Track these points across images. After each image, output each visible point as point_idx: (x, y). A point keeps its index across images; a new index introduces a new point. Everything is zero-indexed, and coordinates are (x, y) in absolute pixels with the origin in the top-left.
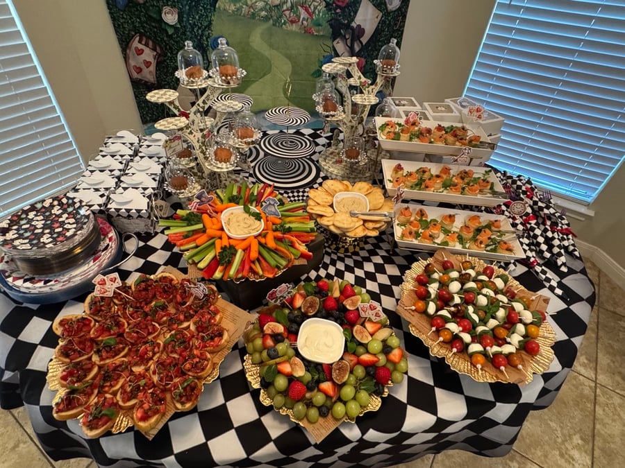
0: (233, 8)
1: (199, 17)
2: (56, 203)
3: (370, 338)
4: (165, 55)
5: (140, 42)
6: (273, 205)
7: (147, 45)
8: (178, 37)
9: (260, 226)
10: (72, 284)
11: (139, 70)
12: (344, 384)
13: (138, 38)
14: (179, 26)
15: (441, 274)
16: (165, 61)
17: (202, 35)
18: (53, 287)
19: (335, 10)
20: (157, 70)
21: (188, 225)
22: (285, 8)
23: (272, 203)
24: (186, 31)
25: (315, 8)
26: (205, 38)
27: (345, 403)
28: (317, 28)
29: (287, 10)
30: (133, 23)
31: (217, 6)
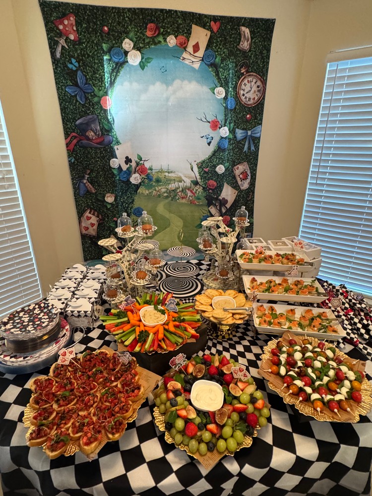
0: (147, 192)
1: (127, 198)
2: (37, 306)
3: (241, 392)
4: (104, 219)
5: (90, 213)
6: (173, 303)
7: (94, 214)
9: (165, 318)
10: (40, 360)
11: (87, 229)
12: (224, 426)
13: (89, 211)
14: (114, 203)
15: (288, 348)
16: (103, 223)
17: (128, 207)
18: (29, 361)
19: (208, 191)
20: (98, 228)
21: (118, 319)
22: (178, 191)
23: (173, 302)
24: (118, 205)
25: (197, 190)
26: (129, 209)
27: (226, 440)
28: (198, 201)
29: (180, 192)
30: (87, 203)
31: (138, 192)
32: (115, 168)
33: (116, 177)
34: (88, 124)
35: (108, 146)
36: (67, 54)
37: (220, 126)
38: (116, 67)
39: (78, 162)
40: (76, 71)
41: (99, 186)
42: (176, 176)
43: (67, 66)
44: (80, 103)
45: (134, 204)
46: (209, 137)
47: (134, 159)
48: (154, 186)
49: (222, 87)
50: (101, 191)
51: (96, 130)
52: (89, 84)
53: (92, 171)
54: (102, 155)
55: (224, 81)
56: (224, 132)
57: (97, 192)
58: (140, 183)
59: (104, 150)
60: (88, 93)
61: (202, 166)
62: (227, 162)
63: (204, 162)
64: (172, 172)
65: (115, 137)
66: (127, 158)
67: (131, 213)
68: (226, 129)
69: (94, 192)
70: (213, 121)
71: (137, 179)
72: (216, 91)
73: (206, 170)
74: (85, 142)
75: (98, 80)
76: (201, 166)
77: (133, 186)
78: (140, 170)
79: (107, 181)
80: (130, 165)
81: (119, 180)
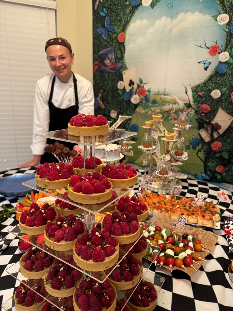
0: (144, 111)
14: (117, 118)
19: (201, 114)
26: (127, 125)
29: (173, 113)
31: (136, 110)
32: (120, 90)
33: (120, 97)
34: (106, 54)
35: (118, 71)
36: (102, 5)
37: (220, 51)
38: (132, 9)
39: (96, 84)
40: (105, 17)
41: (107, 103)
42: (171, 98)
43: (100, 14)
44: (104, 39)
45: (131, 121)
46: (207, 62)
47: (136, 82)
48: (150, 107)
49: (226, 13)
50: (108, 107)
51: (112, 58)
52: (112, 25)
53: (104, 91)
54: (113, 78)
55: (229, 7)
56: (224, 56)
57: (105, 108)
58: (139, 103)
59: (115, 75)
60: (110, 31)
61: (197, 89)
62: (225, 87)
63: (199, 86)
64: (167, 95)
65: (124, 63)
66: (131, 81)
67: (128, 128)
68: (227, 53)
69: (103, 107)
70: (212, 47)
71: (136, 100)
72: (218, 19)
73: (201, 94)
74: (103, 67)
75: (119, 21)
76: (195, 90)
77: (133, 106)
78: (140, 92)
79: (114, 100)
80: (132, 87)
81: (123, 99)
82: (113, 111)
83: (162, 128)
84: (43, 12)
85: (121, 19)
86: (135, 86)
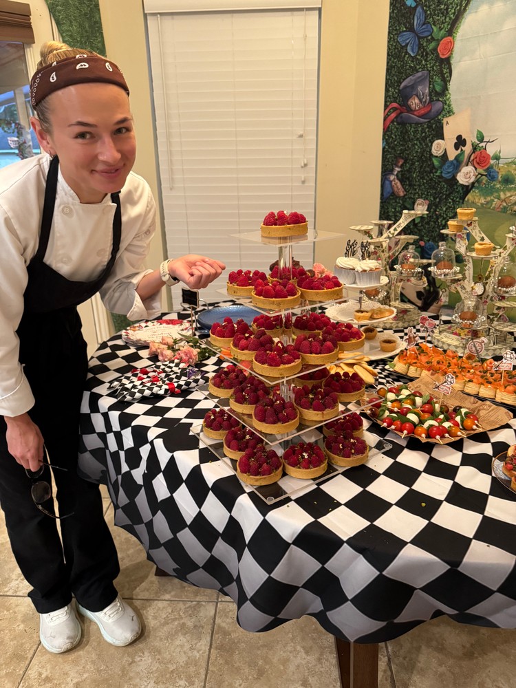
0: (483, 201)
1: (446, 209)
8: (422, 225)
14: (425, 216)
24: (430, 221)
31: (466, 199)
32: (437, 157)
33: (436, 172)
34: (413, 87)
35: (433, 119)
39: (389, 147)
40: (415, 8)
41: (410, 185)
43: (405, 4)
44: (410, 55)
47: (471, 139)
48: (498, 190)
50: (411, 193)
51: (423, 94)
52: (429, 23)
53: (405, 162)
54: (423, 134)
57: (406, 195)
58: (473, 183)
59: (428, 127)
60: (423, 38)
65: (448, 102)
66: (459, 137)
69: (402, 194)
74: (405, 114)
75: (442, 13)
77: (460, 189)
78: (478, 159)
79: (423, 178)
80: (462, 150)
81: (440, 177)
82: (419, 201)
83: (478, 234)
84: (298, 18)
85: (447, 9)
86: (468, 149)
